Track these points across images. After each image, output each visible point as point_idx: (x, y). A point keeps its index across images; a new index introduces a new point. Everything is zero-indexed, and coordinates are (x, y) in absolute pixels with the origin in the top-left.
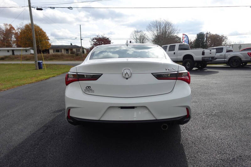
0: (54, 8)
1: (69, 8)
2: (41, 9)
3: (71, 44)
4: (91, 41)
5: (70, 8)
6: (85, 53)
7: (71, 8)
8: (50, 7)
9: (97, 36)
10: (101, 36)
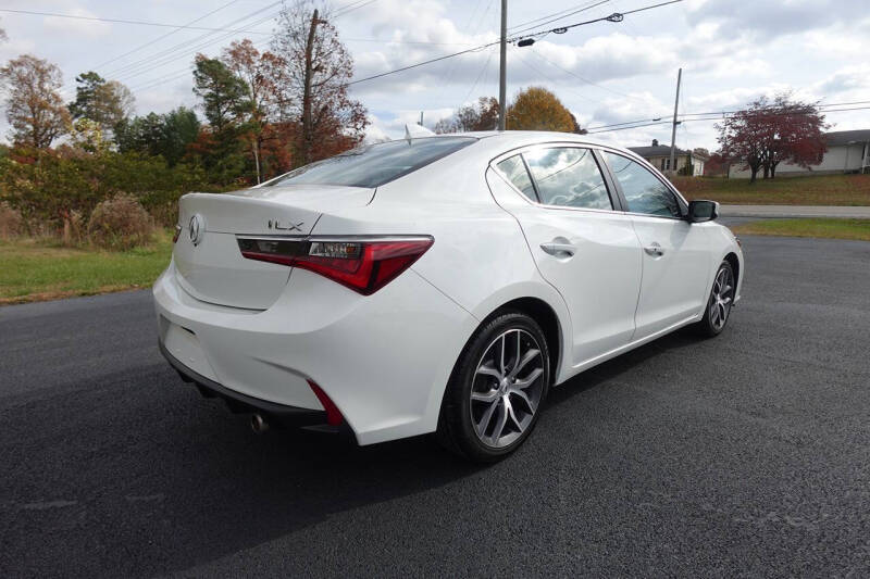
0: (565, 29)
1: (609, 19)
2: (530, 42)
3: (655, 142)
4: (723, 126)
5: (615, 18)
6: (695, 174)
7: (618, 15)
8: (554, 31)
9: (757, 104)
10: (771, 102)
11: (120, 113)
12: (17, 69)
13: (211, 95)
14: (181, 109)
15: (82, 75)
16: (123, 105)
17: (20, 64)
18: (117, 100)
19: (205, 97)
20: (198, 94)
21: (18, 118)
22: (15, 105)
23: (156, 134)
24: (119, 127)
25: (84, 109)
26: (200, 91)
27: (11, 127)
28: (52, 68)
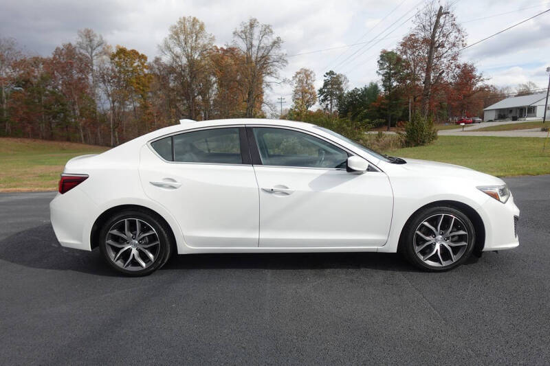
11: (341, 90)
12: (298, 76)
13: (387, 73)
14: (371, 84)
15: (327, 74)
16: (343, 86)
17: (300, 73)
18: (341, 83)
19: (383, 75)
20: (379, 74)
21: (297, 99)
22: (296, 92)
23: (356, 100)
24: (340, 98)
25: (326, 90)
26: (380, 72)
27: (293, 103)
28: (311, 72)
